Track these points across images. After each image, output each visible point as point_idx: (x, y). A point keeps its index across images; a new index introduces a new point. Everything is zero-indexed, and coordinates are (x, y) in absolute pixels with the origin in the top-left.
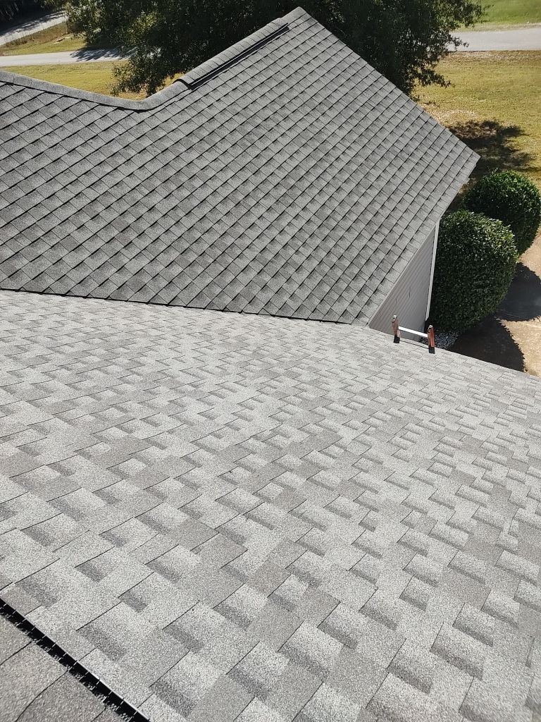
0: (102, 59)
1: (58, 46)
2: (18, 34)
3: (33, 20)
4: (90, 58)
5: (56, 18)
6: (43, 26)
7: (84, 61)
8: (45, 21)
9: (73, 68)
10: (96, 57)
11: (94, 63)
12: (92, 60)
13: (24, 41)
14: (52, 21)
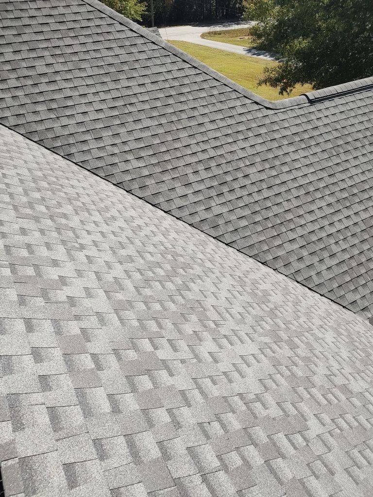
0: (261, 57)
1: (238, 41)
2: (218, 28)
3: (231, 22)
4: (254, 54)
5: (245, 24)
6: (235, 27)
7: (250, 55)
8: (238, 24)
9: (241, 58)
10: (259, 55)
11: (256, 58)
12: (255, 56)
13: (220, 33)
14: (242, 25)
